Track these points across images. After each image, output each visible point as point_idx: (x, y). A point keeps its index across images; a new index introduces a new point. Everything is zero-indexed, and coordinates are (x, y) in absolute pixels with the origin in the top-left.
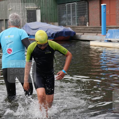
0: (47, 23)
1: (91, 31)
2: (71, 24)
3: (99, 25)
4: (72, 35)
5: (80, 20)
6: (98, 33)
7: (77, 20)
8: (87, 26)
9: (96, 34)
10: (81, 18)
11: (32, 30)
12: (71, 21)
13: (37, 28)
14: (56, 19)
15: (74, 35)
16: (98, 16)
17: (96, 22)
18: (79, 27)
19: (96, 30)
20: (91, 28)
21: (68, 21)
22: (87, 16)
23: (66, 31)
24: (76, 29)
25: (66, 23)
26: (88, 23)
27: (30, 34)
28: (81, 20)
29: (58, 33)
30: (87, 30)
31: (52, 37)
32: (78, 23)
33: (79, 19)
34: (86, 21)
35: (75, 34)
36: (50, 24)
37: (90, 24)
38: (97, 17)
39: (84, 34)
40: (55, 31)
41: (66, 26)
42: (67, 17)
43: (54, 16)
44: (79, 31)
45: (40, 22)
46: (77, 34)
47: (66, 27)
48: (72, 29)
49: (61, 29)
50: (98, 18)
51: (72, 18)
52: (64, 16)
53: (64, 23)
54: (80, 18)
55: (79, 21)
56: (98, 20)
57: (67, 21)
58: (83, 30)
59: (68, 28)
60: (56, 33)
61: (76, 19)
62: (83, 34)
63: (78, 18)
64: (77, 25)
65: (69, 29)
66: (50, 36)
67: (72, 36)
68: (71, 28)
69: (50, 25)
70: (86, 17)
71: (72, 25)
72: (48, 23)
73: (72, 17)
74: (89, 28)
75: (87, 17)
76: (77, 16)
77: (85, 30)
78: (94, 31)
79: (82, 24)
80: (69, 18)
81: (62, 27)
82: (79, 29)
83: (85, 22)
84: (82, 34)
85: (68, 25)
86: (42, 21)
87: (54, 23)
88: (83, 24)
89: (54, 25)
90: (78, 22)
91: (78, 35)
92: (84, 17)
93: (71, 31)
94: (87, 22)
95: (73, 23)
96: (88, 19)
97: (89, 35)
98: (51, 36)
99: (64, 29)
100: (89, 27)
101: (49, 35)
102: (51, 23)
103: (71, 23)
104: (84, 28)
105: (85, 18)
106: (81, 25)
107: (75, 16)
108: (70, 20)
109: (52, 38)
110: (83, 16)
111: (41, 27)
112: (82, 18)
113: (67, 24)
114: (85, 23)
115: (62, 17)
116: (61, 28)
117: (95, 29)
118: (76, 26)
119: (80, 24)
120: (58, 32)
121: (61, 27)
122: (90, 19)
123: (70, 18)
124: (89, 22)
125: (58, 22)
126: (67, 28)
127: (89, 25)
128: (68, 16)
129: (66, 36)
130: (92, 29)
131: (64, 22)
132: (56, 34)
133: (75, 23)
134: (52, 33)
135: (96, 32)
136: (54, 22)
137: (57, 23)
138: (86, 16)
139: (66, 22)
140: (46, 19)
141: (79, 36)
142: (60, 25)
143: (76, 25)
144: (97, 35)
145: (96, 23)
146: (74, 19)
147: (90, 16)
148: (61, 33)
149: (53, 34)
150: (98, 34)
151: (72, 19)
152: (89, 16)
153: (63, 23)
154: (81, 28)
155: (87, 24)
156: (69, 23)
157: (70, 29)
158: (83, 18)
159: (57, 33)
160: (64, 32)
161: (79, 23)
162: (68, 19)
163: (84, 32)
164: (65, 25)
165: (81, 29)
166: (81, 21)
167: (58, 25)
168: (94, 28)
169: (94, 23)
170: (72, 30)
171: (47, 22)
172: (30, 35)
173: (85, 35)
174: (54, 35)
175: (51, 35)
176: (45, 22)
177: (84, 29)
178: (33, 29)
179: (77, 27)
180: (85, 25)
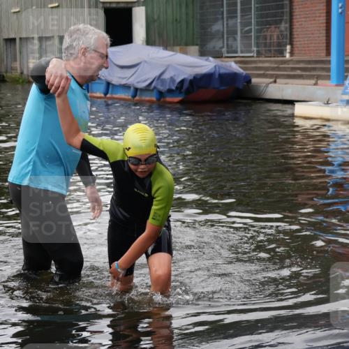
0: (163, 49)
1: (299, 72)
2: (236, 52)
3: (324, 53)
4: (241, 85)
5: (266, 39)
6: (318, 77)
7: (257, 38)
8: (288, 56)
9: (313, 82)
10: (268, 34)
11: (118, 69)
12: (239, 44)
13: (134, 63)
14: (193, 34)
15: (245, 84)
16: (322, 25)
17: (313, 45)
18: (261, 59)
19: (315, 70)
20: (299, 62)
21: (229, 42)
22: (288, 25)
23: (222, 71)
24: (253, 65)
25: (223, 47)
26: (288, 47)
27: (113, 82)
28: (268, 38)
29: (199, 77)
30: (285, 69)
31: (178, 91)
32: (258, 47)
33: (262, 34)
34: (285, 40)
35: (249, 81)
36: (173, 51)
37: (296, 52)
38: (318, 30)
39: (278, 80)
40: (188, 73)
41: (222, 57)
42: (225, 29)
43: (187, 28)
44: (262, 72)
45: (145, 43)
46: (254, 80)
47: (222, 59)
48: (241, 67)
49: (207, 65)
50: (321, 32)
51: (241, 33)
52: (217, 27)
53: (217, 49)
54: (264, 32)
55: (262, 41)
56: (321, 38)
57: (225, 42)
58: (273, 69)
59: (228, 64)
60: (192, 78)
61: (253, 34)
62: (275, 82)
63: (259, 31)
64: (255, 55)
65: (230, 66)
66: (174, 88)
67: (241, 87)
68: (236, 62)
69: (172, 53)
70: (283, 29)
71: (242, 52)
72: (168, 48)
73: (241, 30)
74: (293, 64)
75: (288, 30)
76: (256, 27)
77: (279, 69)
78: (307, 73)
79: (270, 51)
80: (232, 33)
81: (210, 61)
82: (260, 65)
83: (279, 45)
84: (271, 83)
85: (228, 52)
86: (149, 41)
87: (185, 47)
88: (275, 50)
89: (185, 53)
90: (258, 45)
91: (257, 86)
92: (279, 28)
93: (237, 72)
94: (285, 46)
95: (243, 49)
96: (288, 34)
97: (292, 84)
98: (177, 88)
99: (215, 66)
100: (291, 60)
101: (171, 84)
102: (178, 48)
103: (237, 48)
104: (276, 62)
105: (281, 31)
106: (269, 53)
107: (251, 26)
108: (235, 39)
109: (180, 93)
110: (273, 26)
111: (146, 62)
112: (271, 31)
113: (224, 50)
114: (281, 46)
115: (209, 30)
116: (207, 63)
117: (310, 66)
118: (253, 57)
119: (263, 52)
120: (197, 75)
121: (207, 60)
122: (295, 36)
123: (237, 34)
124: (291, 44)
125: (197, 45)
126: (224, 63)
127: (292, 53)
128: (227, 27)
129: (223, 88)
130: (302, 65)
131: (216, 44)
132: (191, 81)
133: (251, 47)
134: (178, 79)
135: (314, 75)
136: (187, 44)
137: (196, 48)
138: (284, 26)
139: (222, 45)
140: (161, 35)
141: (262, 88)
142: (203, 53)
143: (252, 55)
144: (316, 84)
145: (314, 47)
146: (246, 35)
147: (296, 25)
148: (208, 77)
149: (182, 82)
150: (319, 82)
151: (241, 37)
152: (295, 27)
153: (214, 47)
154: (267, 62)
155: (286, 50)
156: (232, 47)
157: (234, 67)
158: (274, 34)
159: (194, 77)
160: (217, 76)
161: (262, 49)
162: (227, 34)
163: (277, 77)
164: (218, 55)
165: (267, 65)
166: (268, 41)
167: (197, 53)
168: (309, 62)
169: (308, 47)
170: (241, 71)
171: (166, 45)
172: (113, 85)
173: (281, 85)
174: (186, 85)
175: (176, 85)
176: (159, 45)
177: (276, 66)
178: (122, 67)
179: (257, 59)
180: (281, 53)
